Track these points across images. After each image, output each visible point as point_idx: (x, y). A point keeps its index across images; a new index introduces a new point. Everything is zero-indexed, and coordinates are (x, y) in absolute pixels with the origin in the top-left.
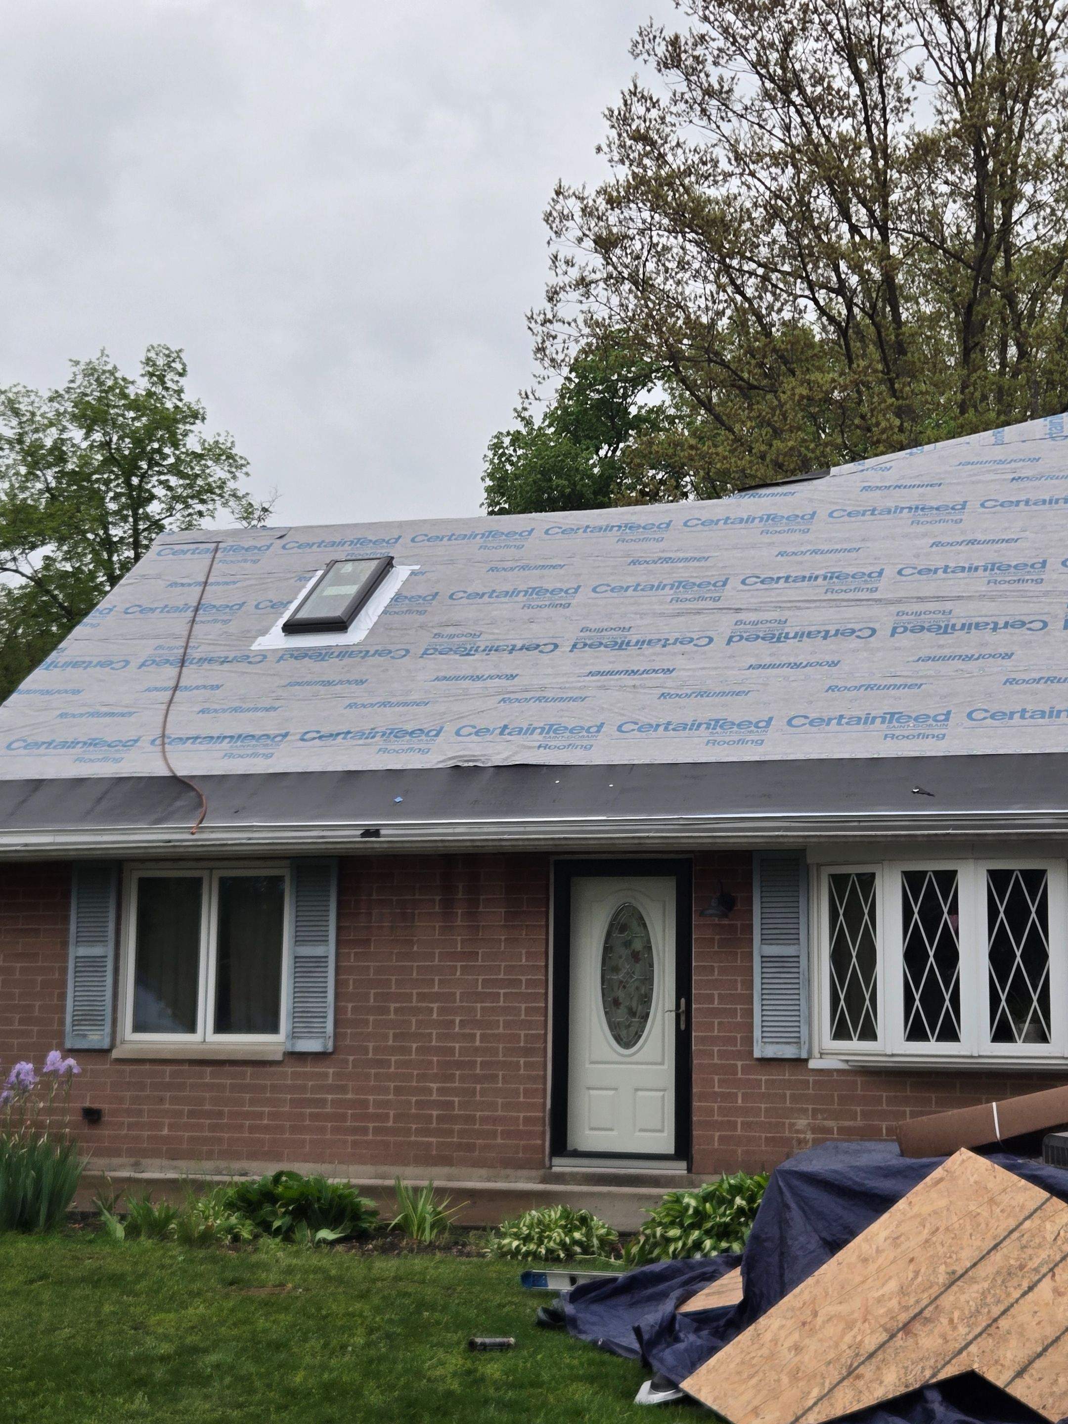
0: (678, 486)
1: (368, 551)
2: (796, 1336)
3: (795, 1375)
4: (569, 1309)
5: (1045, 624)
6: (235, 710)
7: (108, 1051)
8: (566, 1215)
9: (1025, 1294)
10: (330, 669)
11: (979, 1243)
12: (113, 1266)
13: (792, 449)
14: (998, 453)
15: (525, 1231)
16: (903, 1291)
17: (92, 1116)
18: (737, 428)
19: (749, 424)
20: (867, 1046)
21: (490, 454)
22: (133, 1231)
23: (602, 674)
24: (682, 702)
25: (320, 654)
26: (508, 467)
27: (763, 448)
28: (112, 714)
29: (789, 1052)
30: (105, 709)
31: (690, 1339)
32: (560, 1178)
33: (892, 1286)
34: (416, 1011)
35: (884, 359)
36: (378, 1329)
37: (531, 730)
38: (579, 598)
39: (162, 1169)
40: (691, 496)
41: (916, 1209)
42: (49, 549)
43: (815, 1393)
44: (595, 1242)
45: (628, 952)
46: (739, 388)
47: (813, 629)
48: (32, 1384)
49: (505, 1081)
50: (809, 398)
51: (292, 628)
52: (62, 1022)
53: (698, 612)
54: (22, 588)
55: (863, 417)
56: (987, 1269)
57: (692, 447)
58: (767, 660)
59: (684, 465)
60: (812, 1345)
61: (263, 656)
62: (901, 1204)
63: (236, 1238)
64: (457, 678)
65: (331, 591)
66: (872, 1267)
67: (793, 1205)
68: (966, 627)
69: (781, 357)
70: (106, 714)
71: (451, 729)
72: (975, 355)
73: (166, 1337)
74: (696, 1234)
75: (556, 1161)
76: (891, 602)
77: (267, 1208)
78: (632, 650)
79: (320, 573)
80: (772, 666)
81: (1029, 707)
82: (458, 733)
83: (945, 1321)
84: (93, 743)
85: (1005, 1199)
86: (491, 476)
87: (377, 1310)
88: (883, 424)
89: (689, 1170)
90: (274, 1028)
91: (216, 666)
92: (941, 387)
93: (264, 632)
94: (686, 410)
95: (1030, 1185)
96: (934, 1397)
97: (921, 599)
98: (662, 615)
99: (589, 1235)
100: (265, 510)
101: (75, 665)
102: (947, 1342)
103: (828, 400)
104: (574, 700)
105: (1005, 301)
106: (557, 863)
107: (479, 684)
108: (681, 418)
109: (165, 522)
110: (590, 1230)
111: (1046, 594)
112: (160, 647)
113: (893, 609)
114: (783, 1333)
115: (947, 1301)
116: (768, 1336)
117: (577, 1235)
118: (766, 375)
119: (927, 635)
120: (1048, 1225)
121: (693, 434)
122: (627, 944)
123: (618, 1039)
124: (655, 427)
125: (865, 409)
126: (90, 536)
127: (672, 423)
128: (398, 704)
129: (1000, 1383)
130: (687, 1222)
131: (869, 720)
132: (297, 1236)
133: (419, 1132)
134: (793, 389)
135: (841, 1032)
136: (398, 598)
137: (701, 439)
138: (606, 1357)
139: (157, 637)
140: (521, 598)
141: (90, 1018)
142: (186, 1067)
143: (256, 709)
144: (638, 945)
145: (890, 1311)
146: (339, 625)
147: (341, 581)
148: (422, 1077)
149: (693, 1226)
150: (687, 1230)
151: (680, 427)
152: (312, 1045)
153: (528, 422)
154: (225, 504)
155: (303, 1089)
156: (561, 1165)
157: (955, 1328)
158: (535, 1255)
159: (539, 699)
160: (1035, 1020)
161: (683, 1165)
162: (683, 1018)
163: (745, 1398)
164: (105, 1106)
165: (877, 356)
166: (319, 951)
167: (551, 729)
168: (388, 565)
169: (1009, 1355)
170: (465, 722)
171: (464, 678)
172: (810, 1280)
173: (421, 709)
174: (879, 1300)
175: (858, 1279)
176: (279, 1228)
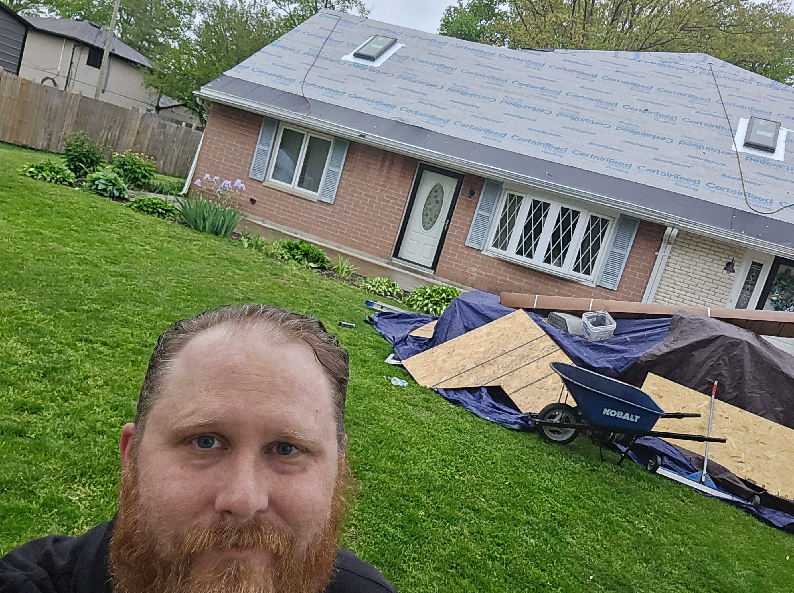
0: (503, 41)
1: (389, 35)
2: (445, 357)
3: (440, 370)
4: (376, 319)
5: (610, 126)
6: (330, 79)
7: (262, 182)
8: (388, 282)
9: (526, 365)
10: (365, 74)
11: (516, 343)
12: (239, 258)
13: (544, 39)
14: (614, 60)
15: (374, 283)
16: (485, 352)
17: (253, 201)
18: (528, 26)
19: (533, 26)
20: (502, 252)
21: (446, 13)
22: (250, 246)
23: (455, 102)
24: (479, 119)
25: (364, 67)
26: (450, 19)
27: (535, 36)
28: (289, 69)
29: (477, 247)
30: (287, 66)
31: (411, 345)
32: (393, 264)
33: (482, 349)
34: (362, 199)
35: (585, 16)
36: (313, 308)
37: (425, 115)
38: (454, 72)
39: (271, 224)
40: (507, 46)
41: (498, 326)
42: (296, 5)
43: (445, 378)
44: (395, 293)
45: (435, 200)
46: (534, 12)
47: (530, 106)
48: (189, 297)
49: (385, 230)
50: (556, 23)
51: (356, 55)
52: (250, 168)
53: (494, 89)
54: (285, 16)
55: (571, 34)
56: (516, 353)
57: (511, 29)
58: (511, 113)
59: (507, 34)
60: (449, 361)
61: (344, 62)
62: (494, 322)
63: (283, 258)
64: (406, 89)
65: (373, 46)
66: (478, 341)
67: (458, 312)
68: (583, 120)
69: (551, 5)
70: (287, 68)
71: (399, 107)
72: (615, 22)
73: (242, 292)
74: (427, 301)
75: (394, 258)
76: (560, 104)
77: (296, 251)
78: (468, 96)
79: (371, 38)
80: (513, 115)
81: (595, 155)
82: (401, 109)
83: (496, 366)
84: (280, 77)
85: (530, 331)
86: (444, 20)
87: (315, 300)
88: (577, 38)
89: (434, 273)
90: (317, 191)
91: (328, 62)
92: (600, 31)
93: (347, 54)
94: (514, 15)
95: (540, 328)
96: (485, 390)
97: (570, 106)
98: (481, 86)
99: (393, 290)
100: (369, 11)
101: (282, 47)
102: (494, 373)
103: (561, 25)
104: (443, 108)
105: (631, 6)
106: (421, 164)
107: (413, 93)
108: (511, 18)
109: (336, 7)
110: (395, 288)
111: (614, 115)
112: (311, 49)
113: (561, 106)
114: (441, 354)
115: (500, 359)
116: (436, 354)
117: (390, 289)
118: (543, 10)
119: (568, 118)
120: (542, 344)
121: (513, 24)
122: (436, 197)
123: (424, 226)
124: (502, 19)
125: (572, 32)
126: (311, 5)
127: (508, 19)
128: (384, 93)
129: (508, 394)
130: (425, 297)
131: (539, 144)
132: (302, 262)
133: (353, 237)
134: (551, 18)
135: (495, 245)
136: (394, 55)
137: (515, 27)
138: (383, 339)
139: (311, 45)
140: (436, 66)
141: (258, 170)
142: (286, 195)
143: (337, 81)
144: (439, 199)
145: (479, 357)
146: (372, 59)
147: (378, 43)
148: (359, 221)
149: (427, 298)
150: (425, 299)
151: (510, 21)
152: (327, 200)
153: (461, 5)
154: (356, 6)
155: (321, 213)
156: (395, 260)
157: (499, 370)
158: (375, 292)
159: (431, 105)
160: (560, 259)
161: (433, 271)
162: (446, 226)
163: (422, 372)
164: (257, 200)
165: (583, 13)
166: (336, 170)
167: (432, 117)
168: (395, 41)
169: (514, 384)
170: (404, 106)
171: (409, 90)
172: (456, 339)
173: (392, 97)
174: (476, 353)
175: (472, 344)
176: (297, 259)
